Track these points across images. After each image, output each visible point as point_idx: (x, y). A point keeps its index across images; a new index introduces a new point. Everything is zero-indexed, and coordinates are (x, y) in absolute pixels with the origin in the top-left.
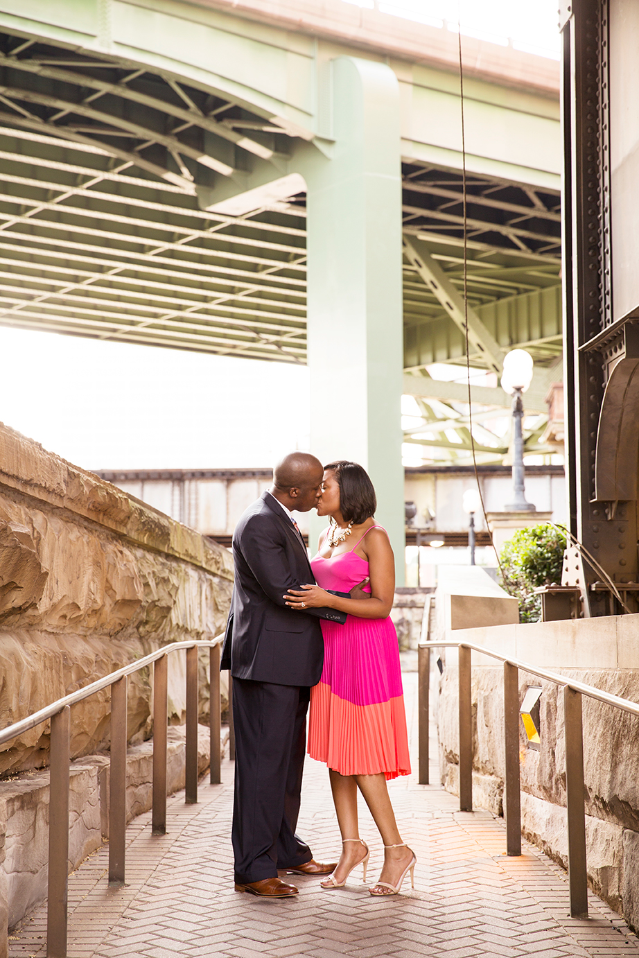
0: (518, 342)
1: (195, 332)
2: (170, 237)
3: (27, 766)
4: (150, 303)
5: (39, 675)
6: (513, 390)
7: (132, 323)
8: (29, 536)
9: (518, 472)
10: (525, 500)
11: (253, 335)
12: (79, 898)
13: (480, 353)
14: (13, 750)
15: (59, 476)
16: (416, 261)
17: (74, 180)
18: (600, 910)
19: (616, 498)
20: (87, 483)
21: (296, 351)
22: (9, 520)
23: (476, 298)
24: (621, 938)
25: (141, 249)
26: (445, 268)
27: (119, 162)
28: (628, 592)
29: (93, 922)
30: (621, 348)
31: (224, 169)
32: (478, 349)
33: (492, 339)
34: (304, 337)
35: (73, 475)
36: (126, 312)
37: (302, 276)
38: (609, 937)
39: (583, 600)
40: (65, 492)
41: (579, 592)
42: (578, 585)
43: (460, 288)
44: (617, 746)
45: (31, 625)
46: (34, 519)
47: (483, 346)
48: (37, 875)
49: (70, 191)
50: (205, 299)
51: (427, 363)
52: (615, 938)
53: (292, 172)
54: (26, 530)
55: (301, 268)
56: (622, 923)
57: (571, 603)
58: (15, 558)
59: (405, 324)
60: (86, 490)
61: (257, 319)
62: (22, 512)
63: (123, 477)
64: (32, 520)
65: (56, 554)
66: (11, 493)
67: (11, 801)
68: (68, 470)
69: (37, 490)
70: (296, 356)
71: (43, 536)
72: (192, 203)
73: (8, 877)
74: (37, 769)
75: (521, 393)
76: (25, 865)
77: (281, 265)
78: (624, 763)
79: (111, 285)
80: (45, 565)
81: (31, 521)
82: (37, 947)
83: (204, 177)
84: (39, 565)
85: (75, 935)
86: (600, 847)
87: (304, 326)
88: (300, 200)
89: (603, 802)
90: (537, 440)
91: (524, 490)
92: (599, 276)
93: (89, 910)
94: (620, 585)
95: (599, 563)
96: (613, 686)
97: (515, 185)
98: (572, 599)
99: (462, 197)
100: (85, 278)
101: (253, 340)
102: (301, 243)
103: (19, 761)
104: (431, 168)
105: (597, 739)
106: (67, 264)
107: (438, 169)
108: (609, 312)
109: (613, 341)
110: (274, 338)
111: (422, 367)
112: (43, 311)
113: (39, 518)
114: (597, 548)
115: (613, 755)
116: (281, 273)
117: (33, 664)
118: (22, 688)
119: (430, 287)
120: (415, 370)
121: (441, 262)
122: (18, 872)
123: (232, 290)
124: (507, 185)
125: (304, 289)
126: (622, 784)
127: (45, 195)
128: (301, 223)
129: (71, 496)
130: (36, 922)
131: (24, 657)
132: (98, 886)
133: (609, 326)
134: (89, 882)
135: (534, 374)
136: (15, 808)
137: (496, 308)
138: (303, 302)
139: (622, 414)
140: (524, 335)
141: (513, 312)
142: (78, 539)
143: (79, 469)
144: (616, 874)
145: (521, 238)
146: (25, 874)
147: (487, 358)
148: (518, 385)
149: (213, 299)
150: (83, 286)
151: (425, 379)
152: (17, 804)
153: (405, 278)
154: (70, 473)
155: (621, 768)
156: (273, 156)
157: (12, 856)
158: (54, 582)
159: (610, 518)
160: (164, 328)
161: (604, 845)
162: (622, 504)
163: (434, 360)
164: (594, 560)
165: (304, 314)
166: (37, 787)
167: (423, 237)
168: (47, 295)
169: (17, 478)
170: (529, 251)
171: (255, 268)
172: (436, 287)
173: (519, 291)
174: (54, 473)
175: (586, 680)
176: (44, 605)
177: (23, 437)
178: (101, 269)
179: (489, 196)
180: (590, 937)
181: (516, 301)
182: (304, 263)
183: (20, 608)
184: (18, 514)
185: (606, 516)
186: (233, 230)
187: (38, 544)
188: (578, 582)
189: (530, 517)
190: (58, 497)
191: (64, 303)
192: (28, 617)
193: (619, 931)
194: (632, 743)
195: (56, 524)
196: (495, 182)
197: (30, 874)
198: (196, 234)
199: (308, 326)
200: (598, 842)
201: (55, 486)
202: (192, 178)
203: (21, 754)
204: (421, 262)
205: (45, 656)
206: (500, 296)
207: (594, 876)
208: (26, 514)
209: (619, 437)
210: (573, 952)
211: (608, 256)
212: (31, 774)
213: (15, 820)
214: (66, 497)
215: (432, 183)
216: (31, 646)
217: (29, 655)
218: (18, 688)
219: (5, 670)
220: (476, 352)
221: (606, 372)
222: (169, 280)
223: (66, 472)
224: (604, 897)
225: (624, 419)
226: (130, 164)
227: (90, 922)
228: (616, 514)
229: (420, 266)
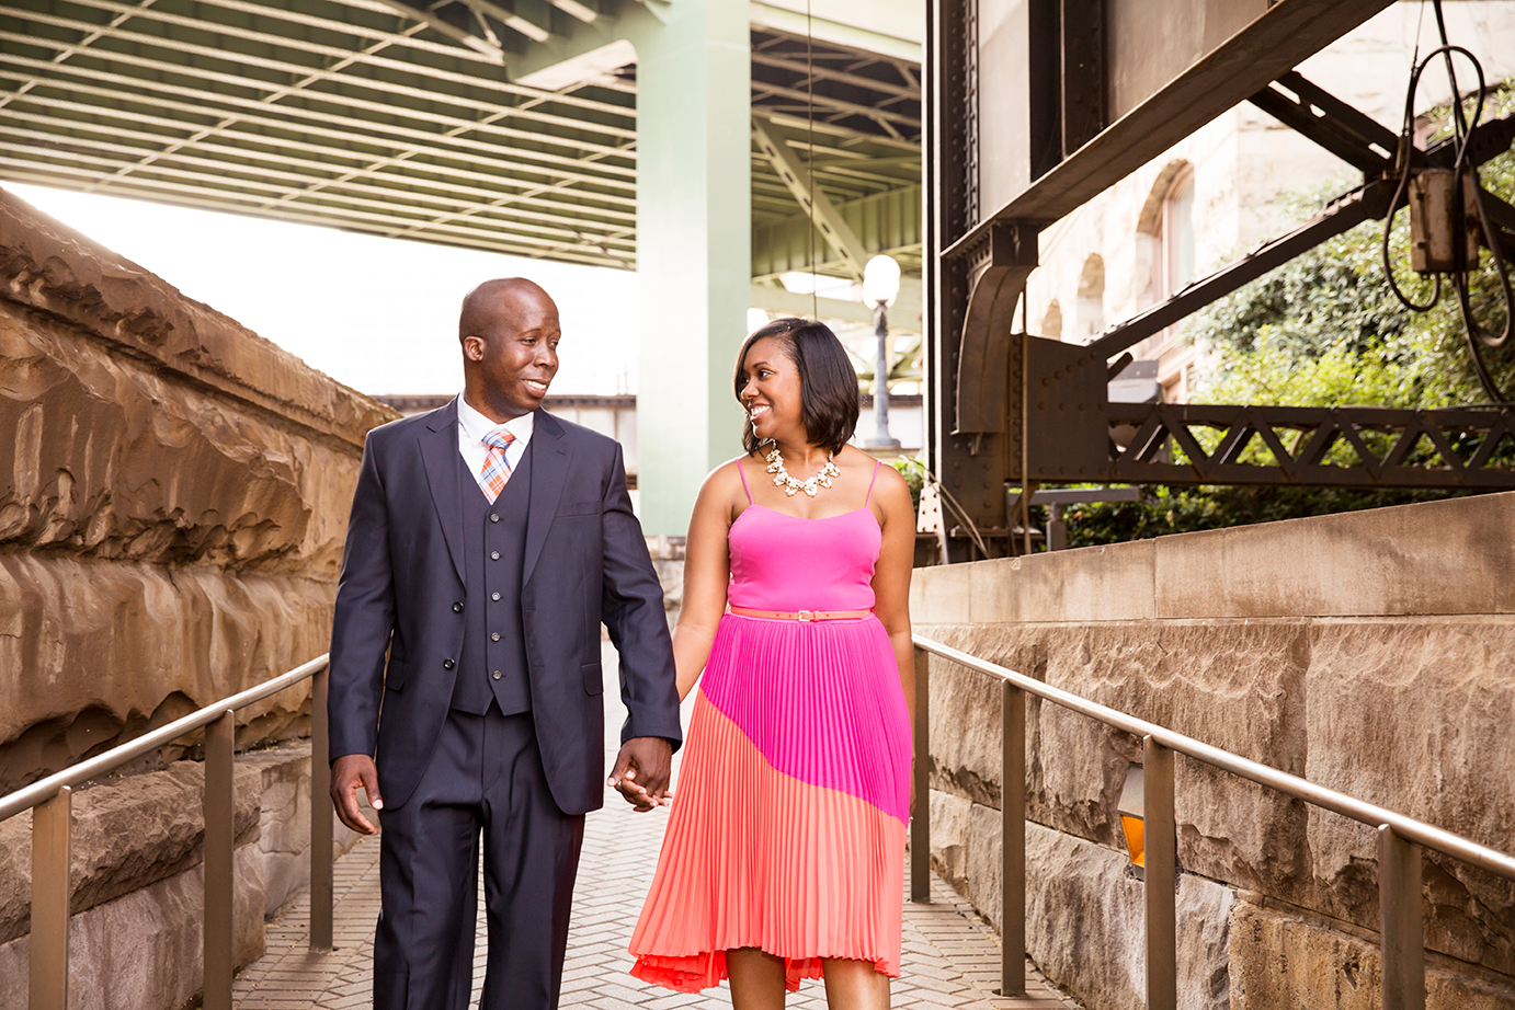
0: (888, 247)
1: (503, 230)
2: (473, 115)
3: (289, 734)
4: (449, 195)
5: (301, 629)
6: (876, 305)
7: (427, 218)
8: (288, 467)
9: (881, 401)
10: (888, 434)
11: (572, 234)
12: (350, 884)
13: (844, 260)
14: (271, 715)
15: (325, 397)
16: (769, 149)
17: (356, 44)
18: (944, 894)
19: (980, 430)
20: (360, 406)
21: (622, 253)
22: (264, 447)
23: (840, 194)
24: (965, 922)
25: (438, 128)
26: (801, 156)
27: (410, 23)
28: (993, 539)
29: (364, 909)
30: (987, 254)
31: (538, 34)
32: (841, 255)
33: (858, 244)
34: (633, 237)
35: (343, 397)
36: (420, 204)
37: (631, 164)
38: (950, 923)
39: (940, 547)
40: (333, 416)
41: (936, 539)
42: (936, 531)
43: (820, 182)
44: (967, 710)
45: (292, 571)
46: (295, 447)
47: (847, 251)
48: (299, 857)
49: (351, 57)
50: (515, 191)
51: (782, 271)
52: (959, 922)
53: (619, 39)
54: (284, 459)
55: (630, 155)
56: (968, 906)
57: (927, 551)
58: (271, 492)
59: (755, 224)
60: (358, 414)
61: (578, 216)
62: (281, 439)
63: (415, 404)
64: (292, 448)
65: (322, 489)
66: (268, 417)
67: (266, 771)
68: (337, 391)
69: (298, 413)
70: (625, 261)
71: (306, 468)
72: (498, 73)
73: (265, 857)
74: (301, 738)
75: (885, 307)
76: (284, 844)
77: (607, 151)
78: (973, 729)
79: (401, 171)
80: (308, 502)
81: (291, 450)
82: (299, 937)
83: (514, 43)
84: (300, 500)
85: (343, 923)
86: (947, 824)
87: (632, 224)
88: (629, 73)
89: (950, 774)
90: (910, 365)
91: (887, 422)
92: (965, 170)
93: (360, 896)
94: (983, 530)
95: (961, 505)
96: (964, 642)
97: (885, 59)
98: (929, 547)
99: (823, 73)
100: (370, 163)
101: (573, 241)
102: (629, 124)
103: (279, 727)
104: (785, 37)
105: (946, 704)
106: (349, 146)
107: (794, 38)
108: (975, 212)
109: (977, 247)
110: (598, 239)
111: (775, 276)
112: (319, 202)
113: (301, 446)
114: (958, 487)
115: (962, 721)
116: (608, 160)
117: (294, 616)
118: (281, 644)
119: (785, 180)
120: (767, 279)
121: (798, 151)
122: (276, 852)
123: (547, 180)
124: (876, 59)
125: (632, 180)
126: (971, 753)
127: (321, 62)
128: (629, 100)
129: (340, 422)
130: (298, 909)
131: (284, 608)
132: (371, 871)
133: (975, 228)
134: (362, 866)
135: (902, 285)
136: (272, 779)
137: (864, 207)
138: (631, 195)
139: (988, 332)
140: (896, 239)
141: (883, 211)
142: (349, 472)
143: (350, 390)
144: (963, 853)
145: (892, 124)
146: (285, 855)
147: (851, 266)
148: (882, 298)
149: (559, 180)
150: (368, 173)
151: (779, 291)
152: (274, 775)
153: (754, 169)
154: (339, 395)
155: (970, 734)
156: (596, 20)
157: (269, 834)
158: (320, 521)
159: (973, 453)
160: (466, 224)
161: (951, 823)
162: (987, 436)
163: (789, 268)
164: (954, 502)
165: (632, 210)
166: (299, 757)
167: (777, 119)
168: (324, 183)
169: (273, 398)
170: (902, 139)
171: (575, 153)
172: (791, 180)
173: (890, 187)
174: (319, 393)
175: (936, 637)
176: (307, 548)
177: (281, 350)
178: (389, 153)
179: (855, 73)
180: (930, 923)
181: (887, 199)
182: (634, 149)
183: (278, 550)
184: (276, 441)
185: (969, 450)
186: (548, 107)
187: (300, 476)
188: (935, 527)
189: (894, 454)
190: (325, 423)
191: (344, 193)
192: (289, 562)
193: (963, 915)
194: (982, 707)
195: (322, 453)
196: (862, 55)
197: (291, 855)
198: (503, 111)
199: (638, 225)
200: (945, 819)
201: (320, 409)
202: (499, 44)
203: (281, 721)
204: (774, 150)
205: (309, 607)
206: (867, 192)
207: (939, 857)
208: (286, 441)
209: (984, 359)
210: (910, 938)
211: (975, 146)
212: (293, 744)
213: (271, 793)
214: (335, 422)
215: (785, 55)
216: (292, 596)
217: (289, 606)
218: (277, 643)
219: (261, 623)
220: (838, 259)
221: (971, 282)
222: (472, 167)
223: (334, 393)
224: (950, 880)
225: (991, 338)
226: (423, 26)
227: (361, 909)
228: (980, 448)
229: (772, 154)
